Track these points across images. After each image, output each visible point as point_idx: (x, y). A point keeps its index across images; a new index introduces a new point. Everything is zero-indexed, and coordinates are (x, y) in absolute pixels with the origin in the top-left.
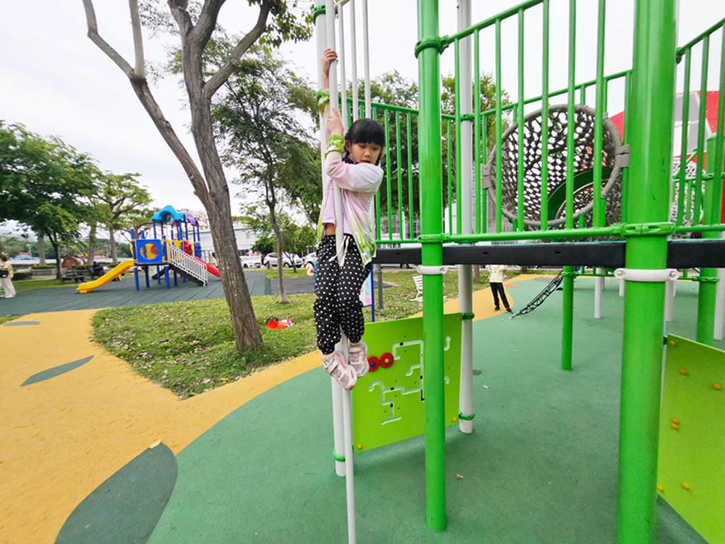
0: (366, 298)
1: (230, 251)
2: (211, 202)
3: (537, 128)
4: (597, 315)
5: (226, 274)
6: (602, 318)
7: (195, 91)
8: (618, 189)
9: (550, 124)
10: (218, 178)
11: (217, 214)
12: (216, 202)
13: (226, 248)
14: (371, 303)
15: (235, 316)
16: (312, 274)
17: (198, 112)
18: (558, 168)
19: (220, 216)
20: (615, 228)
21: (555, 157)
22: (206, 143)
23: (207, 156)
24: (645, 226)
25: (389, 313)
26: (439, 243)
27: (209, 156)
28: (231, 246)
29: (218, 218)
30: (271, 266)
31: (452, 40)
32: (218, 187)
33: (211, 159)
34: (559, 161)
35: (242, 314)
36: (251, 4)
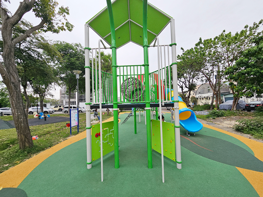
1: (21, 107)
2: (12, 86)
3: (130, 80)
4: (140, 121)
5: (18, 116)
6: (141, 122)
7: (8, 41)
9: (132, 80)
10: (16, 76)
11: (15, 91)
12: (15, 86)
13: (18, 105)
14: (77, 124)
15: (21, 134)
16: (37, 117)
17: (9, 49)
18: (133, 88)
19: (16, 92)
20: (144, 102)
21: (132, 86)
22: (11, 62)
23: (11, 67)
24: (148, 101)
25: (82, 128)
27: (12, 67)
28: (21, 104)
29: (15, 93)
31: (119, 66)
32: (16, 80)
33: (13, 68)
34: (133, 86)
35: (25, 133)
36: (36, 17)
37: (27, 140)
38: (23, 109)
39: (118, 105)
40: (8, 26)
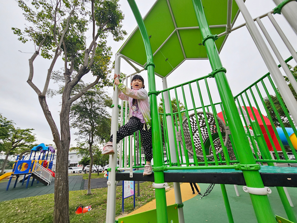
0: (131, 191)
1: (63, 169)
2: (60, 145)
4: (238, 195)
5: (58, 182)
6: (240, 196)
7: (65, 101)
8: (230, 143)
9: (199, 117)
10: (67, 134)
11: (62, 150)
12: (63, 145)
13: (62, 167)
14: (133, 194)
15: (57, 208)
17: (65, 108)
18: (205, 132)
19: (63, 151)
20: (236, 165)
21: (203, 129)
22: (65, 120)
24: (249, 165)
25: (143, 199)
26: (162, 171)
27: (65, 125)
28: (65, 166)
29: (62, 152)
30: (87, 172)
31: (160, 92)
32: (66, 138)
33: (65, 126)
35: (61, 207)
36: (94, 76)
37: (61, 219)
38: (65, 172)
39: (164, 173)
40: (68, 88)
